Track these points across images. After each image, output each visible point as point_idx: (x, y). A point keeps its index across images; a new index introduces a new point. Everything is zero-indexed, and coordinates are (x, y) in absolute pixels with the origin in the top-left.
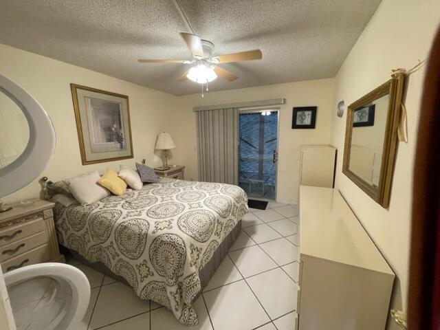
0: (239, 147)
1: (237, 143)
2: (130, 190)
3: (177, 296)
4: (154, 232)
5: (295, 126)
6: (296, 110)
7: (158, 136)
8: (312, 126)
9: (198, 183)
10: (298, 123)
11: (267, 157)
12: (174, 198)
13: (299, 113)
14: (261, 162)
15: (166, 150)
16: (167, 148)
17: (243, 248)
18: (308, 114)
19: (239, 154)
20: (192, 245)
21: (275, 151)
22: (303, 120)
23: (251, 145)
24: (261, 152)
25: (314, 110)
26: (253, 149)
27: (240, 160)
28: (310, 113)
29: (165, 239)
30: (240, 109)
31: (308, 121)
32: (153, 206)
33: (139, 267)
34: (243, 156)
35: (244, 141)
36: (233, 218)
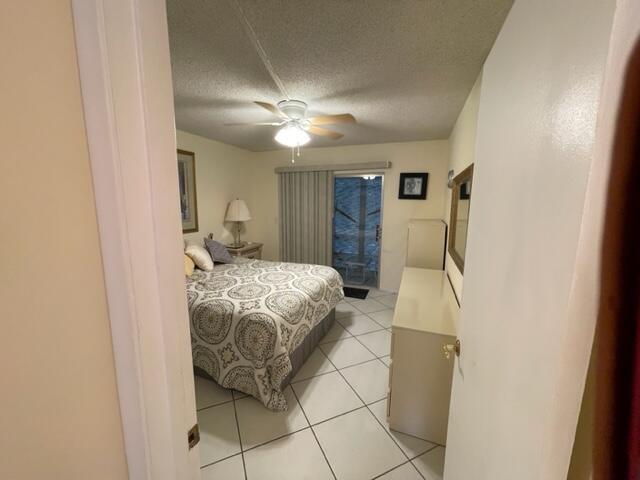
0: (334, 219)
1: (330, 215)
2: (199, 271)
3: (266, 379)
4: (240, 312)
5: (402, 196)
6: (404, 176)
7: (229, 205)
8: (423, 196)
9: (282, 264)
10: (406, 192)
11: (370, 233)
12: (256, 279)
13: (407, 180)
14: (361, 240)
15: (239, 223)
16: (241, 220)
17: (336, 341)
18: (418, 182)
19: (334, 230)
20: (282, 325)
21: (378, 226)
22: (411, 188)
23: (349, 218)
24: (362, 227)
25: (424, 177)
26: (352, 223)
27: (335, 237)
28: (420, 180)
29: (253, 318)
30: (336, 173)
31: (417, 191)
32: (233, 287)
33: (221, 352)
34: (339, 232)
35: (340, 211)
36: (326, 303)
